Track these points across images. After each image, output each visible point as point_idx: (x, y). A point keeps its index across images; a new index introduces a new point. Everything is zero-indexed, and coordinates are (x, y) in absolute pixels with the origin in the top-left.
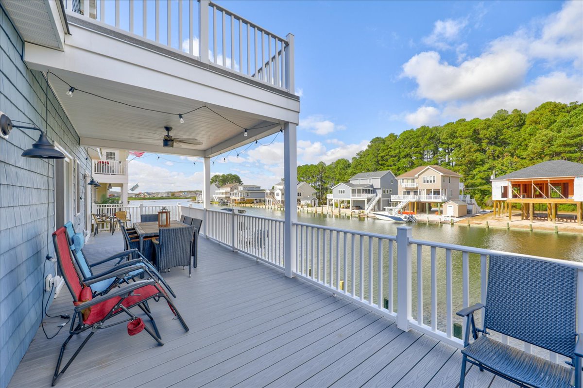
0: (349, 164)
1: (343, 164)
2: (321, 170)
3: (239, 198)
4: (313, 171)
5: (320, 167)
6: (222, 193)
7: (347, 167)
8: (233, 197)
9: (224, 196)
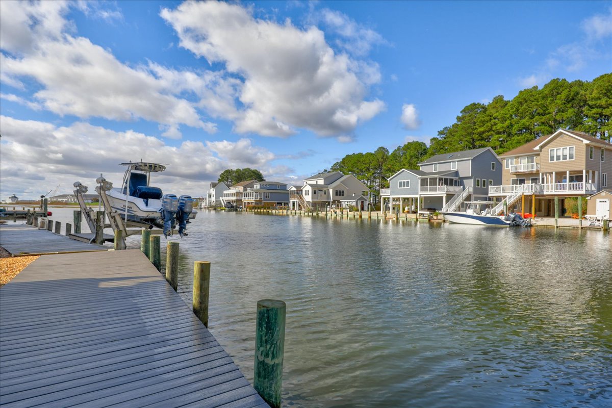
0: (425, 150)
1: (415, 149)
2: (380, 160)
3: (253, 201)
4: (367, 161)
5: (379, 156)
6: (233, 195)
7: (421, 154)
8: (246, 200)
9: (234, 198)
